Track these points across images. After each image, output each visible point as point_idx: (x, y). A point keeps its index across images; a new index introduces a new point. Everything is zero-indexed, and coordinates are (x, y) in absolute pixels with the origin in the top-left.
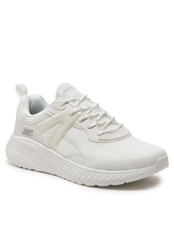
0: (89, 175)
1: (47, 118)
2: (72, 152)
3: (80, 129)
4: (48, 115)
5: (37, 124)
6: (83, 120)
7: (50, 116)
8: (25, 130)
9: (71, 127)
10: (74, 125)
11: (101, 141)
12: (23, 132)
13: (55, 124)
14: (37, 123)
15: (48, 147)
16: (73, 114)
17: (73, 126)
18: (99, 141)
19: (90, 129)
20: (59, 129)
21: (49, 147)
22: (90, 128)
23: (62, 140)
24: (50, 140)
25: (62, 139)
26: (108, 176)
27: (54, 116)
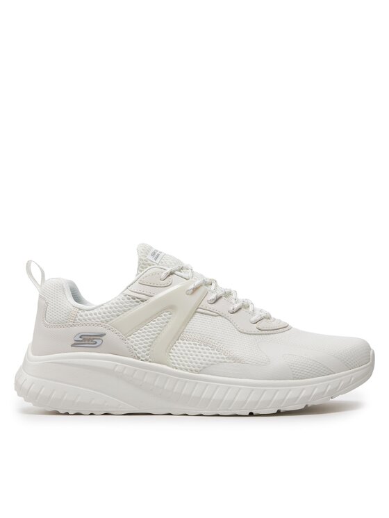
0: (265, 394)
1: (135, 306)
2: (212, 359)
3: (215, 316)
4: (137, 300)
5: (111, 320)
6: (217, 299)
7: (143, 301)
8: (80, 337)
9: (194, 314)
10: (199, 310)
11: (263, 332)
12: (73, 342)
13: (158, 314)
14: (112, 318)
15: (147, 360)
16: (195, 289)
17: (199, 313)
18: (260, 332)
19: (233, 313)
20: (167, 322)
21: (150, 360)
22: (234, 311)
23: (180, 341)
24: (150, 346)
25: (178, 340)
26: (304, 389)
27: (152, 300)
